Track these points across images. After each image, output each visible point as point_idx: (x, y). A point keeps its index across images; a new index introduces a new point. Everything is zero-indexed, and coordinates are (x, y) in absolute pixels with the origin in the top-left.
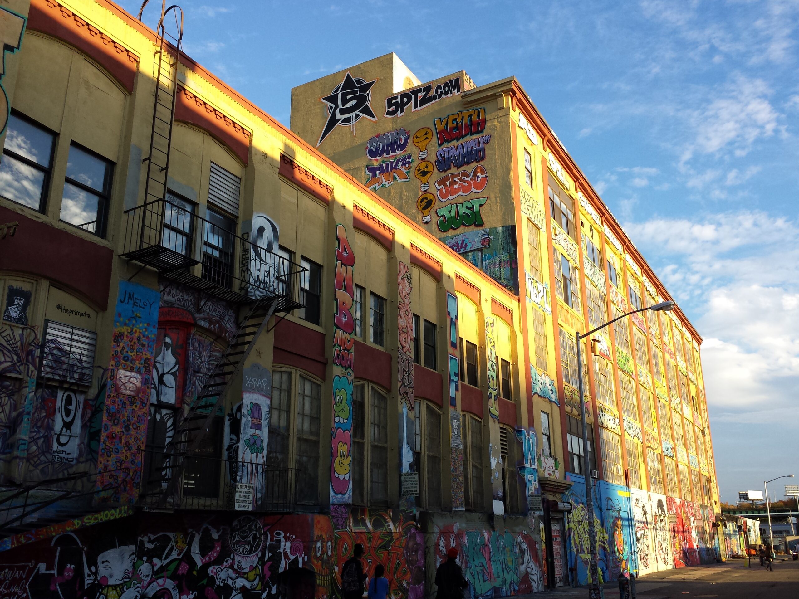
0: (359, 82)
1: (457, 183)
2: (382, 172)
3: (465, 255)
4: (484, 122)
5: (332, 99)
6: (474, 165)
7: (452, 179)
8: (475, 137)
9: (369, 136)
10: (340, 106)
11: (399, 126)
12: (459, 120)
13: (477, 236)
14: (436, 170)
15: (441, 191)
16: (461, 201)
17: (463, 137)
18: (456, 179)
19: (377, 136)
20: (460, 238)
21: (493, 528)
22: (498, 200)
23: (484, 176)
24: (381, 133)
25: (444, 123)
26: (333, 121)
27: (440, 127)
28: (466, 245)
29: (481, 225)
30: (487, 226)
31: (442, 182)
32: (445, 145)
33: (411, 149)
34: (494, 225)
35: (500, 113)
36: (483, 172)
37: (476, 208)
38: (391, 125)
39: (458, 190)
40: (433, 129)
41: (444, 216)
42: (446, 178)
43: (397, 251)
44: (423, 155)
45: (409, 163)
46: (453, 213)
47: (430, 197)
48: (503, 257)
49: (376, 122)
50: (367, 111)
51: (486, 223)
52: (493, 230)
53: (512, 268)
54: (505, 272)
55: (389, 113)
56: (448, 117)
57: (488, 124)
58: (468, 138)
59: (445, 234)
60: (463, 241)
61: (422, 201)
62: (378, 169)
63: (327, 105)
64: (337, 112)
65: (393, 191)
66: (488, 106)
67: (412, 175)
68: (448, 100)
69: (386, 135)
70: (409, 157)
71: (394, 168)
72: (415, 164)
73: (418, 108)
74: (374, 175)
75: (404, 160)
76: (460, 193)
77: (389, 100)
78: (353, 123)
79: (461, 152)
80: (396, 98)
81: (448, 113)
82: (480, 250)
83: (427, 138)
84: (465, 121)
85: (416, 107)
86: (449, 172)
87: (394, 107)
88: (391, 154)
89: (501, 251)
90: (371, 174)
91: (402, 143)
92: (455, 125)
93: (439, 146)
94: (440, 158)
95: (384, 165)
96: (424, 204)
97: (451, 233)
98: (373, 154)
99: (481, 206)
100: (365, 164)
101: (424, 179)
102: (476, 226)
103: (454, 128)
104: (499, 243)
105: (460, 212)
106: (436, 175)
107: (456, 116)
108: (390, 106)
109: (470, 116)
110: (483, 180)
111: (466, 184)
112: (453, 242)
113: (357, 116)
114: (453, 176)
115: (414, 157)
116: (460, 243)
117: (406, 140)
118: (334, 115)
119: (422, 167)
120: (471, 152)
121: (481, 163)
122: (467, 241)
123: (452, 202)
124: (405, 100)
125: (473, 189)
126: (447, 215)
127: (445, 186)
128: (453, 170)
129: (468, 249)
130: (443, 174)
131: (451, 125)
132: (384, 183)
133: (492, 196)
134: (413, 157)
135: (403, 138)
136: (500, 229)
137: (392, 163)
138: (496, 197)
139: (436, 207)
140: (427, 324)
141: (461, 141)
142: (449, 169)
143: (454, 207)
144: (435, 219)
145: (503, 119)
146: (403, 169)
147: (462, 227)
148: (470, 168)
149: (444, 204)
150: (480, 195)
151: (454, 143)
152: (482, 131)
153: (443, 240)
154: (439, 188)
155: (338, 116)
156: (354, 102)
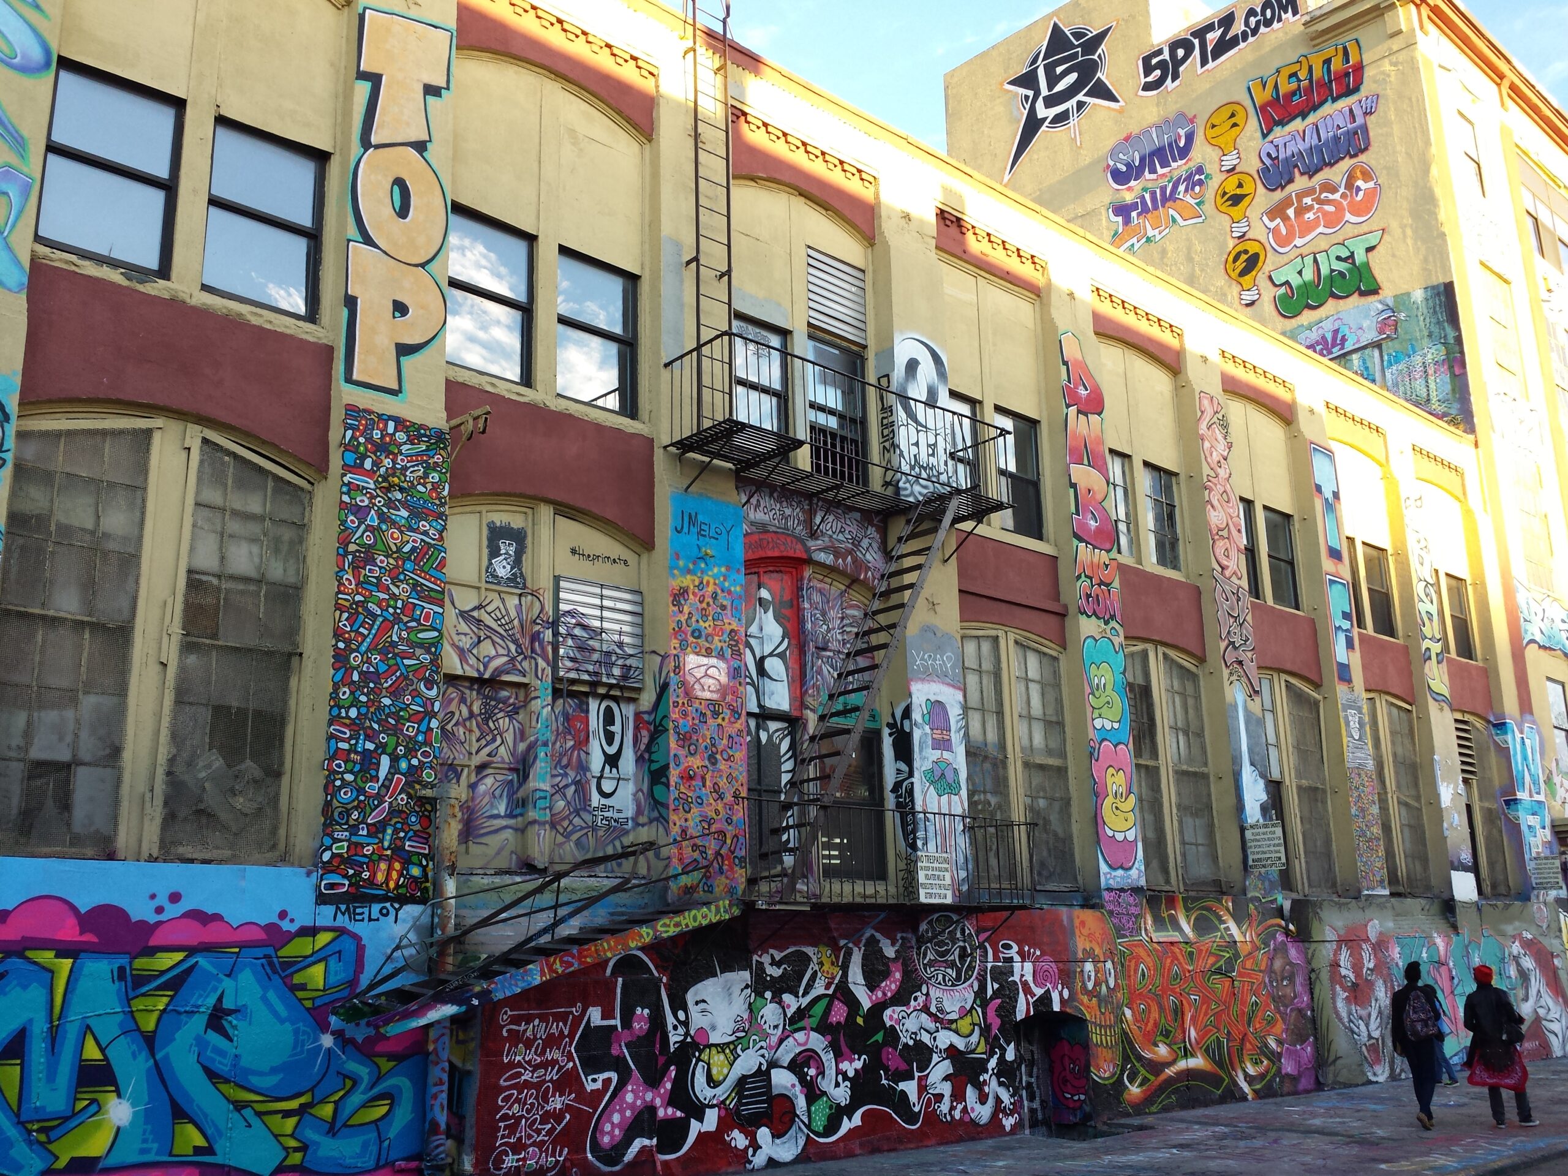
0: (1078, 35)
1: (1310, 208)
2: (1145, 211)
3: (1343, 358)
4: (1359, 68)
5: (1027, 80)
6: (1346, 164)
7: (1299, 200)
8: (1343, 103)
9: (1110, 143)
10: (1044, 92)
11: (1172, 108)
12: (1303, 75)
13: (1366, 316)
14: (1261, 189)
15: (1275, 231)
16: (1324, 245)
17: (1315, 108)
18: (1308, 200)
19: (1127, 139)
20: (1328, 327)
21: (1455, 928)
22: (1409, 232)
23: (1371, 184)
24: (1135, 130)
25: (1270, 86)
26: (1032, 125)
27: (1263, 96)
28: (1344, 339)
29: (1375, 291)
30: (1388, 293)
31: (1277, 211)
32: (1278, 131)
33: (1202, 153)
34: (1404, 288)
35: (1396, 44)
36: (1367, 176)
37: (1360, 257)
38: (1155, 110)
39: (1316, 223)
40: (1248, 103)
41: (1287, 283)
42: (1286, 203)
43: (1193, 371)
44: (1230, 161)
45: (1200, 183)
46: (1309, 275)
47: (1253, 248)
48: (1433, 353)
49: (1121, 111)
50: (1103, 92)
51: (1384, 285)
52: (1403, 299)
53: (1454, 376)
54: (1439, 385)
55: (1147, 87)
56: (1278, 71)
57: (1369, 73)
58: (1328, 108)
59: (1294, 323)
60: (1336, 332)
61: (1235, 260)
62: (1134, 206)
63: (1017, 94)
64: (1040, 103)
65: (1170, 248)
66: (1365, 34)
67: (1209, 207)
68: (1273, 36)
69: (1146, 132)
70: (1200, 170)
71: (1168, 198)
72: (1214, 184)
73: (1211, 65)
74: (1127, 221)
75: (1189, 177)
76: (1321, 229)
77: (1146, 60)
78: (1073, 121)
79: (1315, 141)
80: (1160, 52)
81: (1277, 64)
82: (1378, 345)
83: (1235, 125)
84: (1317, 73)
85: (1204, 62)
86: (1290, 188)
87: (1158, 72)
88: (1160, 171)
89: (1426, 342)
90: (1120, 219)
91: (1182, 144)
92: (1294, 86)
93: (1264, 136)
94: (1268, 162)
95: (1147, 197)
96: (1240, 265)
97: (1307, 317)
98: (1120, 177)
99: (1369, 249)
100: (1107, 200)
101: (1235, 212)
102: (1363, 294)
103: (1294, 93)
104: (1419, 324)
105: (1325, 271)
106: (1262, 199)
107: (1297, 67)
108: (1148, 71)
109: (1327, 62)
110: (1371, 195)
111: (1330, 208)
112: (1314, 336)
113: (1081, 105)
114: (1300, 196)
115: (1211, 168)
116: (1329, 337)
117: (1190, 138)
118: (1032, 111)
119: (1231, 188)
120: (1336, 139)
121: (1362, 158)
122: (1344, 330)
123: (1304, 251)
124: (1181, 52)
125: (1348, 216)
126: (1296, 281)
127: (1286, 219)
128: (1301, 182)
129: (1349, 346)
130: (1278, 195)
131: (1285, 87)
132: (1150, 233)
133: (1394, 225)
134: (1208, 169)
135: (1182, 132)
136: (1418, 295)
137: (1163, 189)
138: (1403, 227)
139: (1267, 268)
140: (1271, 515)
141: (1312, 118)
142: (1291, 180)
143: (1309, 260)
144: (1268, 293)
145: (1402, 57)
146: (1188, 199)
147: (1331, 302)
148: (1336, 174)
149: (1286, 259)
150: (1365, 228)
151: (1297, 124)
152: (1356, 89)
153: (1292, 335)
154: (1272, 225)
155: (1042, 111)
156: (1073, 77)
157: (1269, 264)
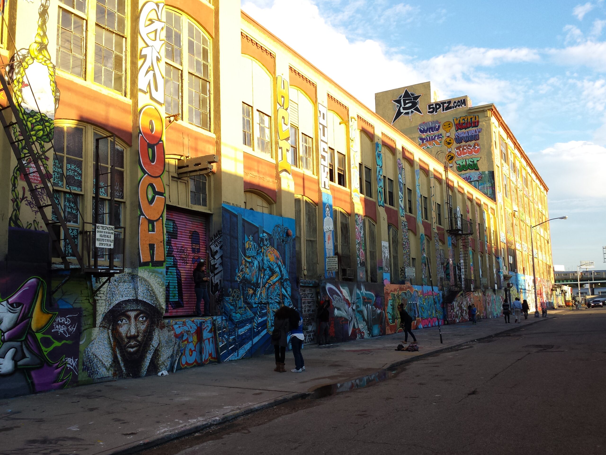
0: (412, 95)
1: (465, 149)
2: (427, 141)
3: (470, 182)
4: (478, 122)
5: (398, 101)
6: (474, 142)
7: (463, 147)
8: (474, 128)
9: (419, 123)
10: (403, 106)
11: (435, 119)
12: (466, 120)
13: (476, 175)
14: (455, 142)
16: (468, 158)
17: (468, 128)
18: (465, 147)
19: (424, 123)
20: (468, 175)
22: (486, 159)
23: (479, 147)
24: (426, 122)
25: (458, 120)
26: (399, 114)
27: (457, 122)
28: (471, 178)
29: (478, 169)
30: (481, 170)
31: (458, 148)
32: (459, 131)
33: (441, 131)
34: (484, 170)
35: (486, 119)
37: (475, 162)
38: (431, 118)
39: (466, 153)
40: (453, 122)
41: (459, 164)
42: (460, 147)
44: (448, 134)
45: (441, 137)
46: (464, 163)
47: (452, 155)
48: (489, 185)
49: (422, 116)
50: (417, 110)
51: (480, 169)
52: (483, 173)
53: (493, 190)
54: (489, 191)
55: (429, 112)
56: (460, 117)
57: (480, 123)
58: (471, 129)
59: (461, 173)
60: (469, 176)
61: (448, 156)
62: (425, 139)
63: (395, 104)
65: (433, 150)
66: (480, 115)
67: (443, 143)
68: (460, 109)
69: (429, 123)
70: (441, 135)
71: (433, 139)
72: (444, 138)
73: (445, 111)
74: (423, 142)
75: (438, 136)
77: (429, 106)
78: (410, 115)
79: (467, 135)
80: (433, 105)
82: (478, 181)
83: (450, 127)
84: (469, 120)
85: (443, 111)
86: (461, 144)
87: (432, 109)
88: (431, 133)
89: (488, 182)
90: (421, 141)
91: (437, 128)
92: (464, 122)
93: (456, 131)
94: (457, 137)
95: (428, 138)
96: (449, 158)
97: (463, 172)
98: (422, 132)
99: (477, 161)
100: (418, 136)
101: (448, 146)
102: (475, 170)
103: (463, 123)
104: (487, 179)
105: (468, 163)
106: (455, 145)
107: (464, 118)
108: (430, 108)
109: (471, 118)
110: (478, 149)
111: (470, 150)
112: (465, 176)
113: (412, 112)
115: (444, 135)
116: (468, 177)
117: (439, 127)
118: (399, 109)
119: (448, 140)
120: (472, 136)
121: (477, 141)
122: (471, 176)
123: (464, 158)
124: (438, 107)
125: (473, 153)
126: (461, 164)
127: (460, 150)
129: (472, 180)
130: (458, 145)
131: (462, 121)
132: (428, 146)
133: (483, 157)
135: (437, 125)
136: (487, 172)
137: (432, 137)
138: (485, 158)
141: (467, 130)
142: (462, 142)
143: (464, 160)
144: (455, 166)
145: (487, 122)
146: (438, 140)
147: (469, 170)
148: (472, 143)
149: (459, 159)
150: (477, 156)
151: (464, 130)
152: (477, 126)
153: (460, 175)
154: (457, 151)
155: (402, 110)
156: (410, 104)
157: (456, 159)
